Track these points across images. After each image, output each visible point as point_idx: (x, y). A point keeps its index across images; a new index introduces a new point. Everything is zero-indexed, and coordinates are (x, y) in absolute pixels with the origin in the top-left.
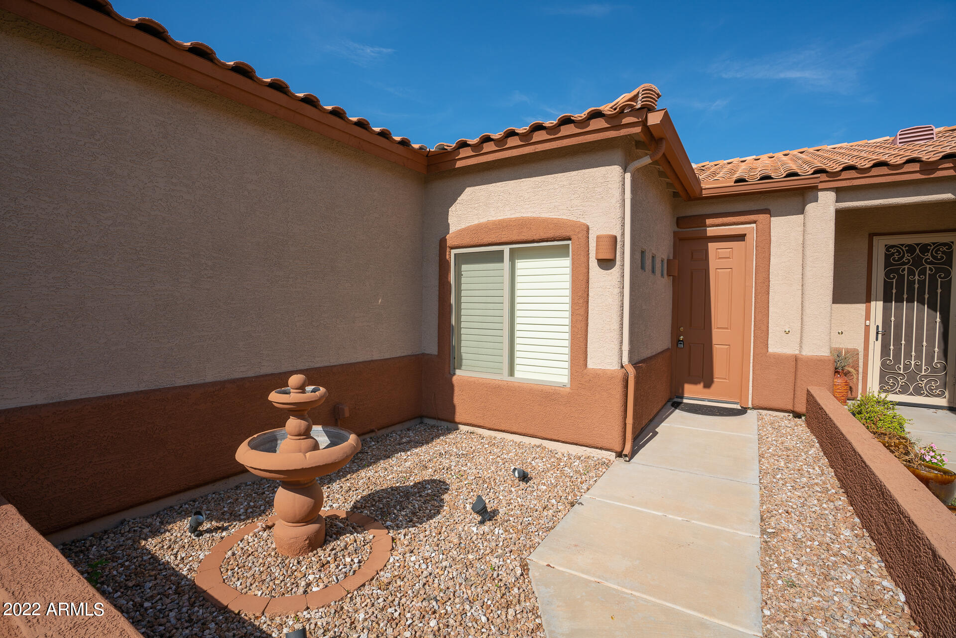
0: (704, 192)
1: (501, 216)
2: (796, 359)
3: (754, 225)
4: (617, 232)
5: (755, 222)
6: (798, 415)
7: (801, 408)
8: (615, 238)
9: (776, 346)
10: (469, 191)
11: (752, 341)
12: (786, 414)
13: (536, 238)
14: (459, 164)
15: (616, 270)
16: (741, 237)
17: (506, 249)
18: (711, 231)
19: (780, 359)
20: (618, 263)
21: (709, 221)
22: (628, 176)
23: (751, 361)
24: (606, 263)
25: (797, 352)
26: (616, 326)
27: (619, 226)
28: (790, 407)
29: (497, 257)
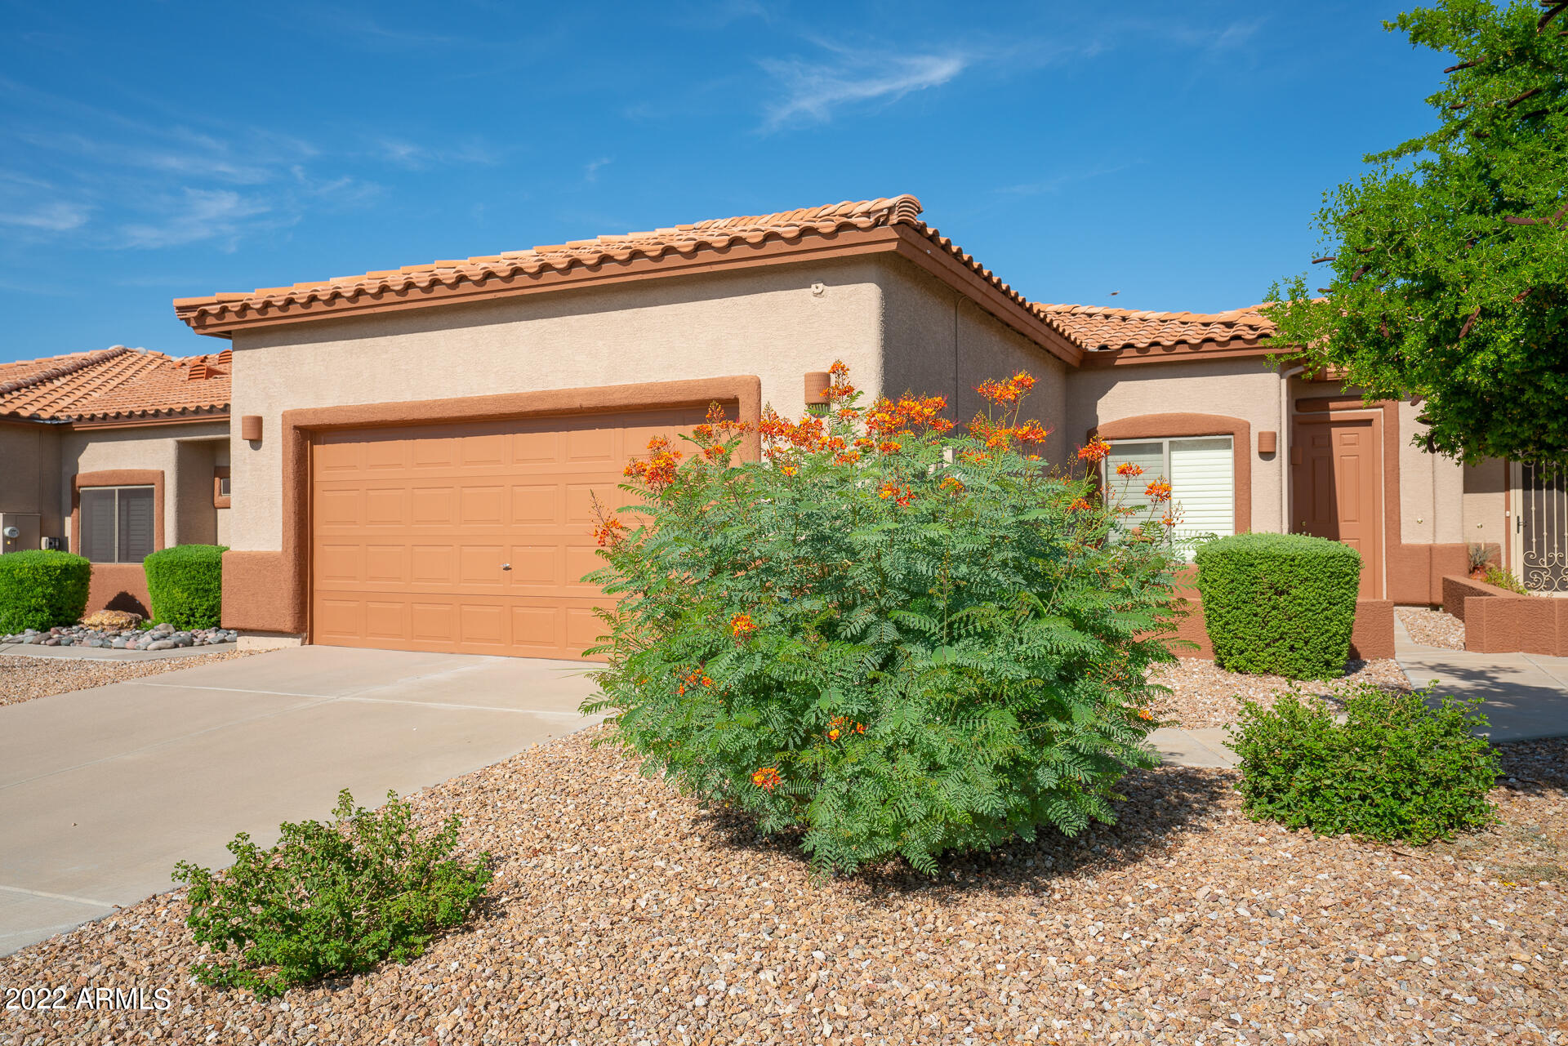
0: (1328, 375)
1: (1158, 411)
2: (1431, 548)
3: (1381, 410)
4: (1275, 429)
5: (1382, 407)
6: (1434, 607)
7: (1438, 598)
8: (1275, 434)
9: (1407, 539)
10: (1120, 385)
11: (1384, 532)
12: (1424, 609)
13: (1198, 432)
14: (1118, 362)
15: (1276, 460)
16: (1368, 422)
17: (1166, 442)
18: (1335, 415)
19: (1414, 550)
20: (1278, 455)
21: (1332, 405)
22: (1284, 381)
23: (1384, 555)
24: (1267, 455)
25: (1431, 542)
26: (1277, 508)
27: (1277, 425)
28: (1427, 600)
29: (1158, 449)
